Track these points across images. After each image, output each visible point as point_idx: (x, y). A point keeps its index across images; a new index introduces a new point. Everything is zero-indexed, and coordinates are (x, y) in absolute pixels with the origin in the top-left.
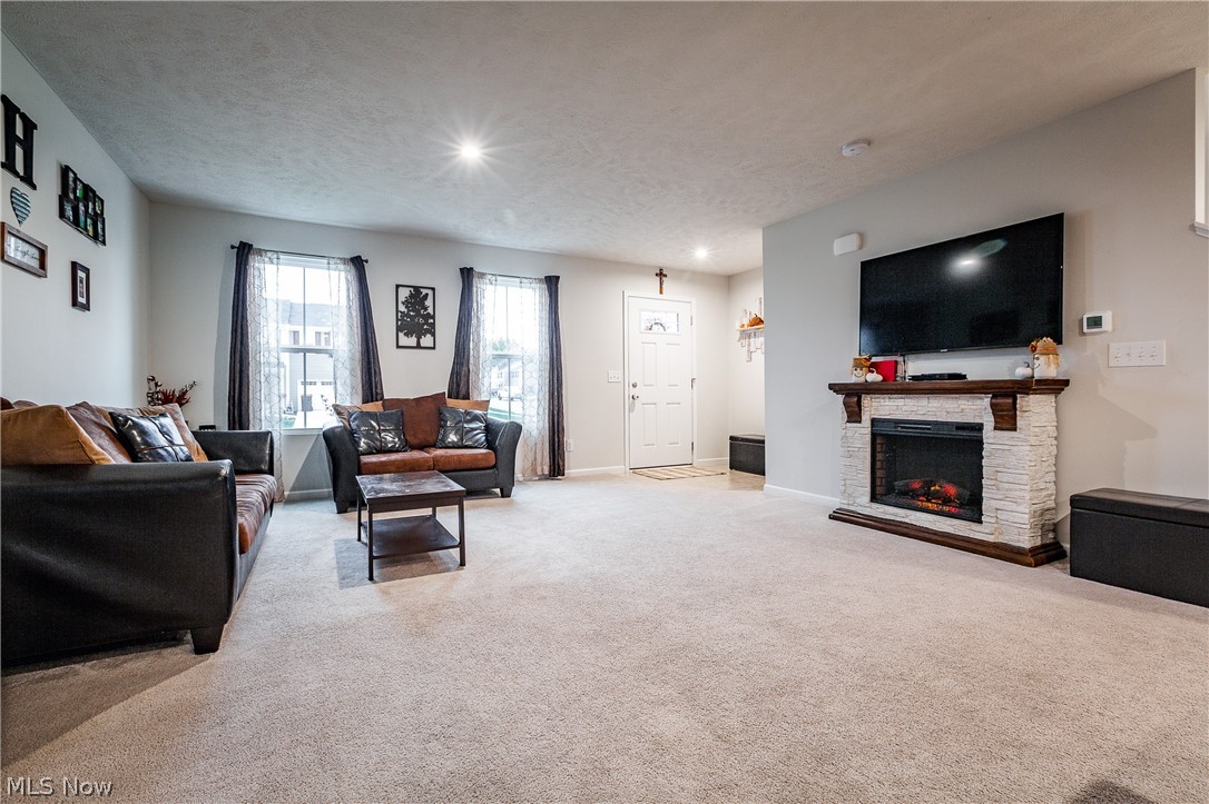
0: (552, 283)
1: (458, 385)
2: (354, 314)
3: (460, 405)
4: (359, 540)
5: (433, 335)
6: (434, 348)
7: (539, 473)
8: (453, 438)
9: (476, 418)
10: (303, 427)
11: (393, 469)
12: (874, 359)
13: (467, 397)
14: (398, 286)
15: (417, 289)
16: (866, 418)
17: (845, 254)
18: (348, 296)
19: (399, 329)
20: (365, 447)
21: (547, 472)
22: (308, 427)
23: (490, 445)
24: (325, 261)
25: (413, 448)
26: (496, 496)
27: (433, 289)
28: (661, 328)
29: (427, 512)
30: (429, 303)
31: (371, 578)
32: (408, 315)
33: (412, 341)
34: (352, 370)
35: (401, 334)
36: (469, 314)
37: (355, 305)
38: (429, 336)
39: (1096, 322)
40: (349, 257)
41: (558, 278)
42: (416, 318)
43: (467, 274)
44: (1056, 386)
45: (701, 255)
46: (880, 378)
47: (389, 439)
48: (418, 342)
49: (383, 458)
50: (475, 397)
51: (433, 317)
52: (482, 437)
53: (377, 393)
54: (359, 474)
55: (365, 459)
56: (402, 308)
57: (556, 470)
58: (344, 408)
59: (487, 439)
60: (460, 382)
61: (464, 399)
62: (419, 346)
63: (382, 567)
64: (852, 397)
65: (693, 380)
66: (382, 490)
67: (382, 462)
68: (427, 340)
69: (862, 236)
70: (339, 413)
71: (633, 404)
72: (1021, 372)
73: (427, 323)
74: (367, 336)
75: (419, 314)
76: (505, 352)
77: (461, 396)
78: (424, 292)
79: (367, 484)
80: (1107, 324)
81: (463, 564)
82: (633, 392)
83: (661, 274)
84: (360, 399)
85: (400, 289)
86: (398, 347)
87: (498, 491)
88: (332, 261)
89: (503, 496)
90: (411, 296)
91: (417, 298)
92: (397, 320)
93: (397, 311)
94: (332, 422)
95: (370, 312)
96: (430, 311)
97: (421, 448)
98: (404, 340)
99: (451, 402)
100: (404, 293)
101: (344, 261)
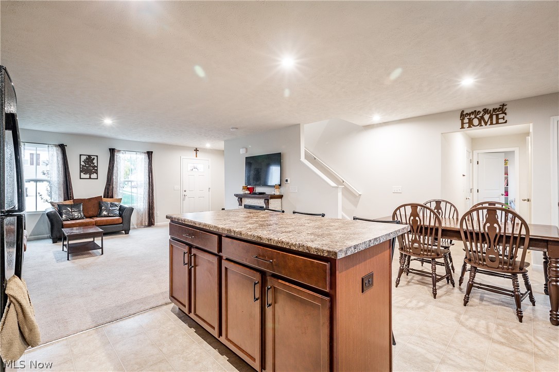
0: (150, 154)
1: (108, 193)
2: (60, 166)
3: (108, 201)
4: (63, 250)
5: (97, 174)
6: (97, 179)
7: (144, 225)
8: (105, 213)
9: (116, 206)
10: (35, 211)
11: (77, 225)
12: (248, 187)
13: (112, 197)
14: (80, 155)
15: (89, 156)
16: (243, 204)
17: (243, 154)
18: (58, 160)
19: (81, 172)
20: (65, 218)
21: (147, 224)
22: (37, 210)
23: (120, 215)
24: (47, 145)
25: (87, 218)
26: (123, 234)
27: (97, 156)
28: (197, 170)
29: (91, 240)
30: (95, 161)
31: (68, 260)
32: (85, 166)
33: (88, 176)
34: (59, 188)
35: (82, 174)
36: (113, 166)
37: (61, 162)
38: (95, 174)
39: (287, 181)
40: (57, 144)
41: (152, 152)
42: (89, 167)
43: (112, 151)
44: (281, 197)
45: (208, 145)
46: (249, 192)
47: (76, 214)
48: (90, 177)
49: (73, 222)
50: (116, 197)
51: (97, 167)
52: (117, 212)
53: (71, 197)
54: (63, 228)
55: (65, 223)
56: (83, 163)
57: (151, 223)
58: (55, 203)
59: (119, 213)
60: (109, 191)
61: (110, 198)
62: (90, 178)
63: (73, 256)
64: (240, 198)
65: (209, 188)
66: (73, 233)
67: (73, 224)
68: (94, 176)
69: (247, 149)
70: (53, 205)
71: (185, 198)
72: (273, 193)
73: (94, 169)
74: (66, 174)
75: (90, 166)
76: (129, 180)
77: (109, 196)
78: (93, 157)
79: (66, 231)
80: (289, 181)
81: (102, 254)
82: (184, 193)
83: (196, 150)
84: (63, 199)
85: (82, 156)
86: (80, 178)
87: (124, 232)
88: (50, 146)
89: (125, 234)
90: (87, 159)
91: (89, 159)
92: (80, 168)
93: (80, 165)
94: (50, 209)
95: (68, 165)
96: (96, 164)
97: (90, 217)
98: (83, 176)
99: (105, 200)
100: (83, 158)
101: (56, 146)
